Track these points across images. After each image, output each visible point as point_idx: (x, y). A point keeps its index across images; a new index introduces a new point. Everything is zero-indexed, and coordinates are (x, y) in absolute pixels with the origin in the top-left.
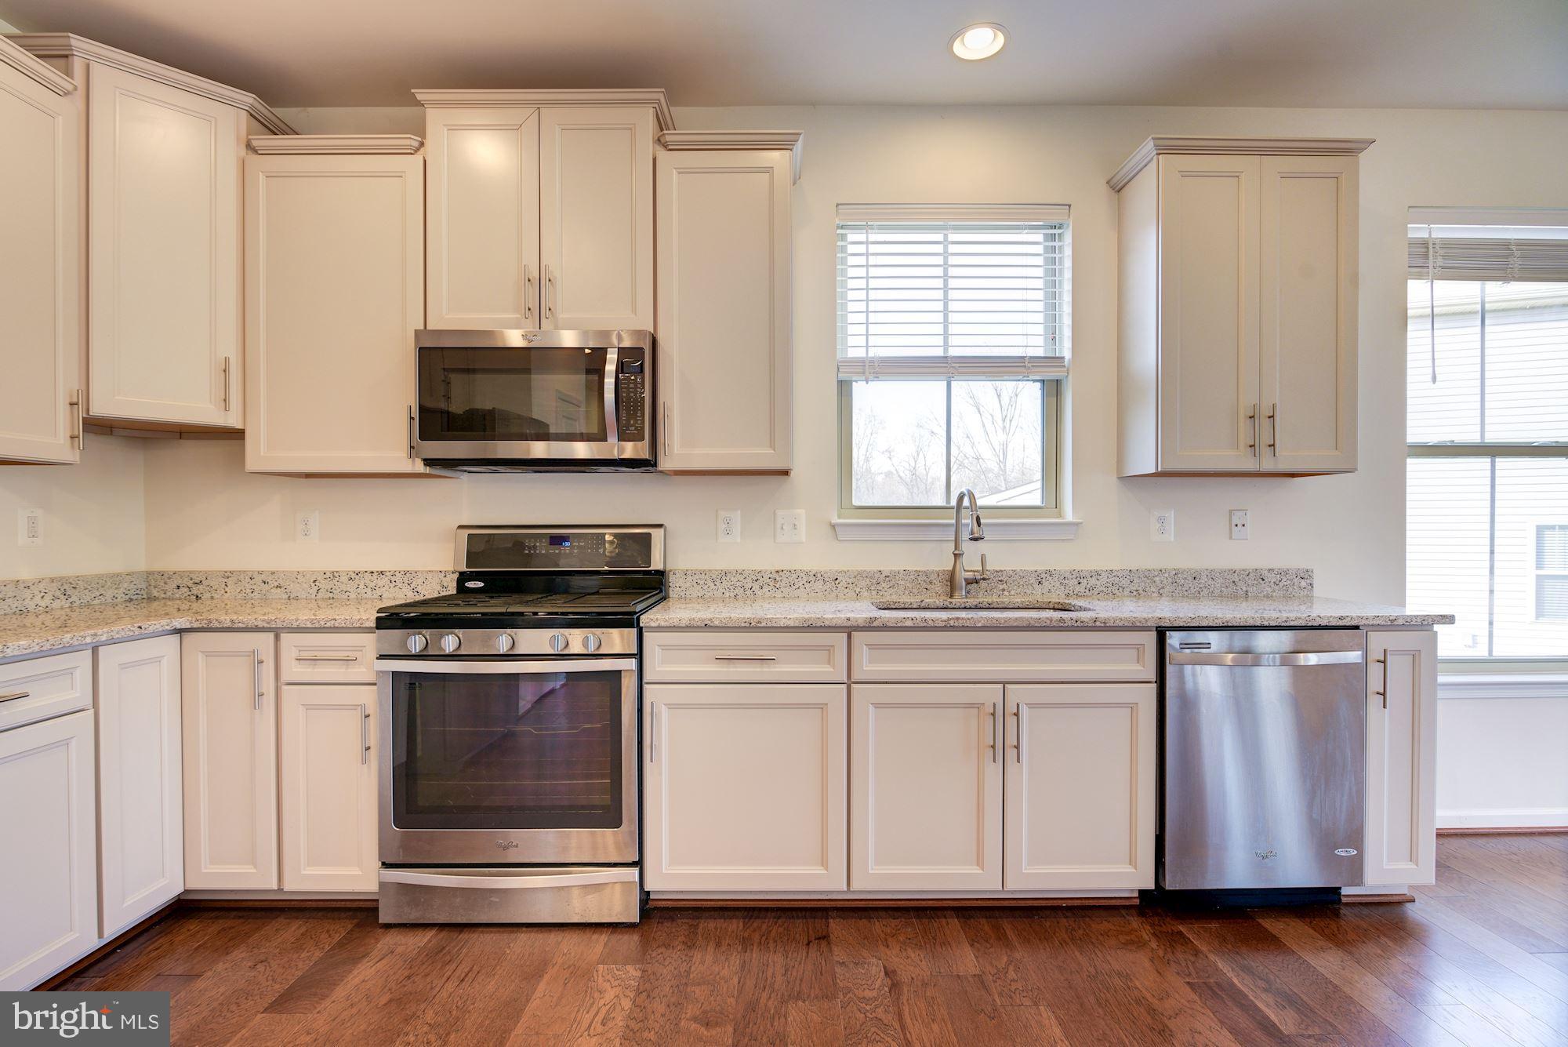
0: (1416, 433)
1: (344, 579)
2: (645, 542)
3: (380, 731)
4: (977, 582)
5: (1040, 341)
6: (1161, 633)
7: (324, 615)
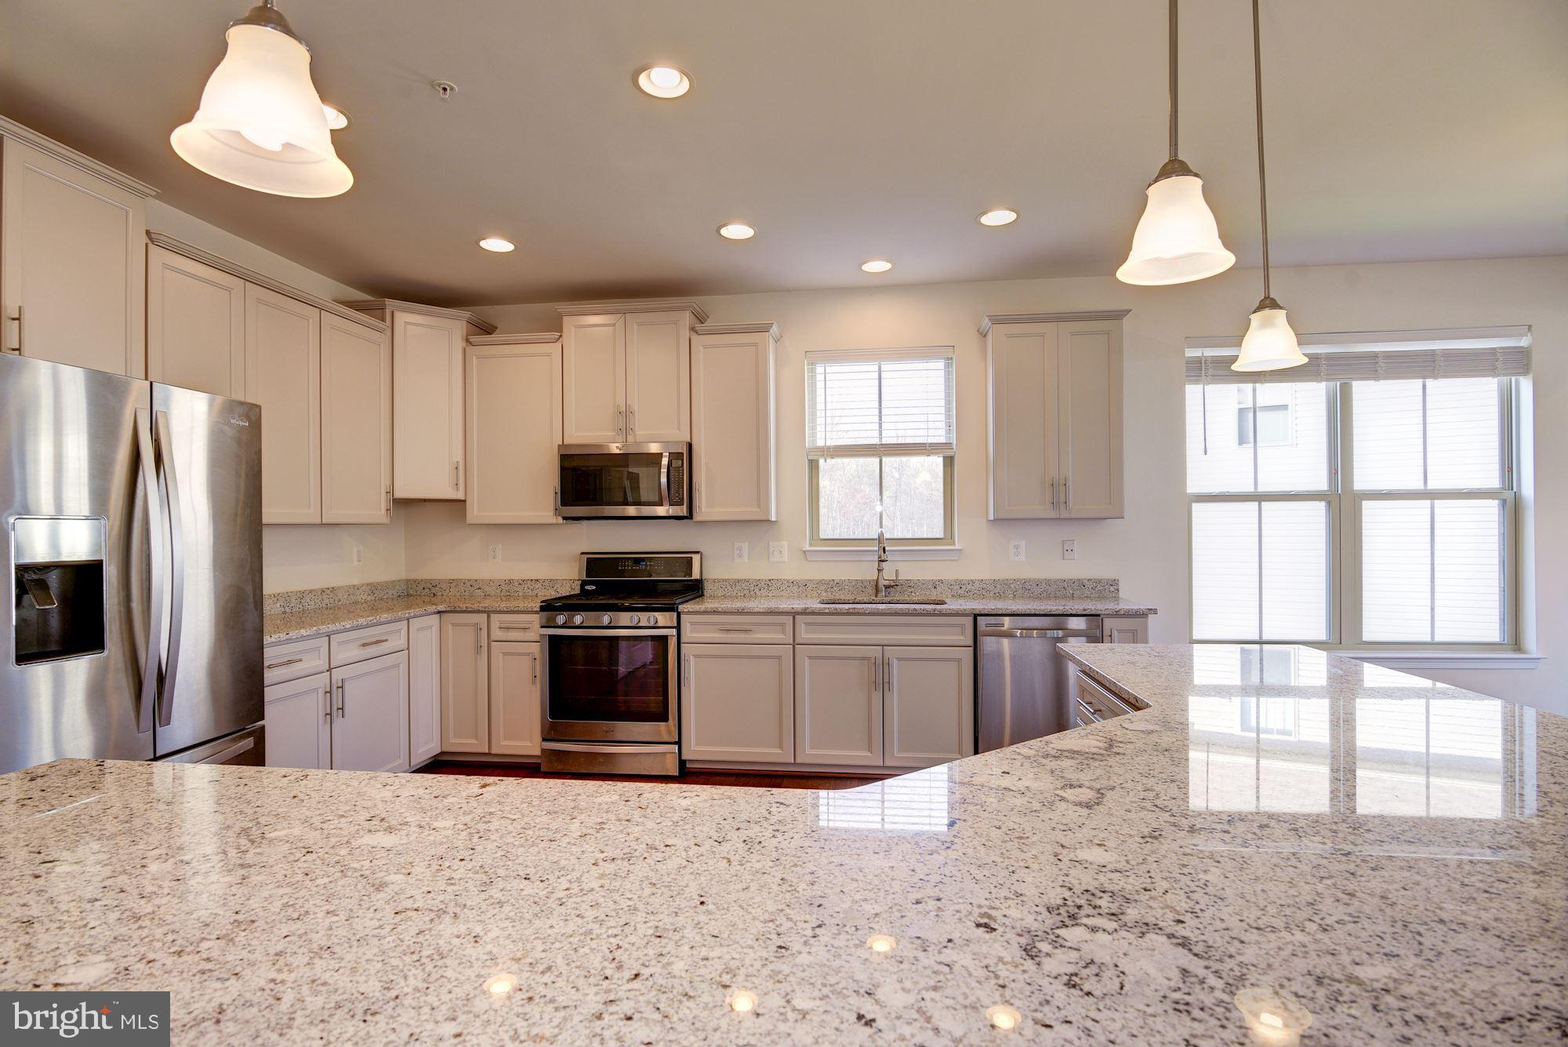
0: (1193, 486)
1: (516, 584)
2: (689, 563)
3: (541, 668)
4: (892, 587)
5: (943, 432)
6: (975, 616)
7: (512, 605)
